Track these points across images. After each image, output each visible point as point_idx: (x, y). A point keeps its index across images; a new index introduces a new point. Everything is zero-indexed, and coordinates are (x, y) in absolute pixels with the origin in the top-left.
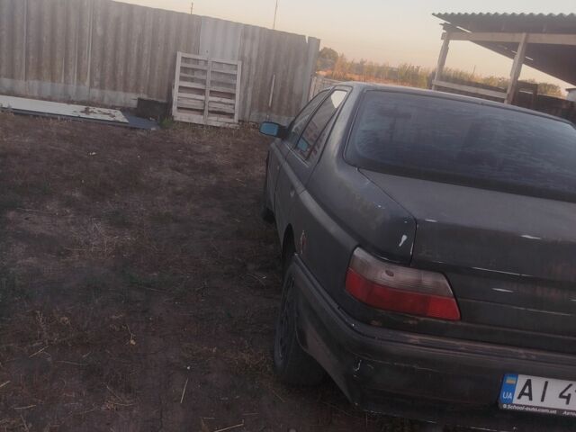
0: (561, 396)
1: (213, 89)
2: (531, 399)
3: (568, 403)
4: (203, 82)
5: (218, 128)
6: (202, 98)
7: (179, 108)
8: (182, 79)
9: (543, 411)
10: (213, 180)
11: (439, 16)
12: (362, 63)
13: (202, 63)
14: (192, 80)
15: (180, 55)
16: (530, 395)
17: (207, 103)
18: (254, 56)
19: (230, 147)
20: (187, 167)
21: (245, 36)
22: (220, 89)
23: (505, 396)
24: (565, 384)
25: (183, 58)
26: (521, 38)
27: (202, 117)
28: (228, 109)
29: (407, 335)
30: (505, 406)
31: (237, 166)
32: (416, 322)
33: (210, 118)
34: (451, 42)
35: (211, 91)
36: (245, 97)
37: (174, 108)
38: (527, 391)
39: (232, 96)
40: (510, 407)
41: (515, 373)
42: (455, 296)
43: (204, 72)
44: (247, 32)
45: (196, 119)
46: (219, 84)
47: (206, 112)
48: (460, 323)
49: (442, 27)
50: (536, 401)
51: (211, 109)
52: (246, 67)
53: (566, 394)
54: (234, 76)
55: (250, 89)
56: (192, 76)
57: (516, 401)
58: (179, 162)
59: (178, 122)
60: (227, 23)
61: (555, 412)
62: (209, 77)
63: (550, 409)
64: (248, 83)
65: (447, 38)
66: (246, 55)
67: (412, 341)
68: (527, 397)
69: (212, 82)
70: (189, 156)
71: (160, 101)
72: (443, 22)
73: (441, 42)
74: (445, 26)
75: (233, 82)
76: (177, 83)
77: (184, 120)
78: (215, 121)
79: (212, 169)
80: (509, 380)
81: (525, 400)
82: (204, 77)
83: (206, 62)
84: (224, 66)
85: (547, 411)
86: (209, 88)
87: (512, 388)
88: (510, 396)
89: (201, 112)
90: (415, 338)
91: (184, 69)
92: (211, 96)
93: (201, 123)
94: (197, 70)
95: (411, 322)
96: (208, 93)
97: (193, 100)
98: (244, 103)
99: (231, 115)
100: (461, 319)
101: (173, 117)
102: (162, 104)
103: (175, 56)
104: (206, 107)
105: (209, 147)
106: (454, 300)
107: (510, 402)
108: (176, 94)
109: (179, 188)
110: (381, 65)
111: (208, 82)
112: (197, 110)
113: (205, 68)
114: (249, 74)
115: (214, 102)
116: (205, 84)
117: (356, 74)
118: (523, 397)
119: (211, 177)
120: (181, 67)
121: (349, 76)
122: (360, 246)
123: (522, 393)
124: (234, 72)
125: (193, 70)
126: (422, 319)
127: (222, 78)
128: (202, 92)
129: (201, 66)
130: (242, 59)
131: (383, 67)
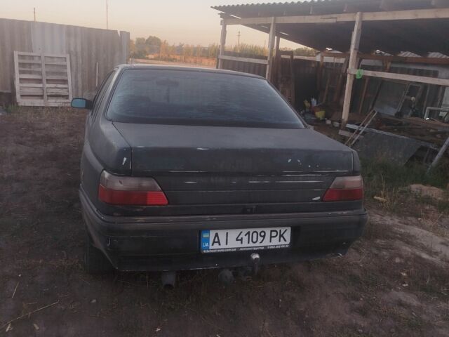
0: (237, 240)
1: (48, 78)
2: (220, 245)
3: (242, 243)
4: (40, 73)
5: (56, 107)
6: (41, 85)
7: (22, 96)
8: (21, 72)
9: (228, 250)
10: (50, 147)
11: (216, 8)
12: (181, 46)
13: (37, 58)
14: (30, 73)
15: (16, 54)
16: (219, 242)
17: (45, 90)
18: (79, 49)
19: (66, 121)
20: (29, 141)
21: (69, 34)
22: (55, 77)
23: (204, 245)
24: (238, 232)
25: (19, 55)
26: (271, 20)
27: (42, 101)
28: (63, 92)
29: (136, 218)
30: (205, 251)
31: (71, 135)
32: (142, 210)
33: (49, 101)
34: (227, 26)
35: (47, 80)
36: (77, 82)
37: (18, 96)
38: (216, 240)
39: (65, 82)
40: (208, 251)
41: (208, 230)
42: (163, 190)
43: (40, 65)
44: (70, 31)
45: (38, 102)
46: (53, 73)
47: (45, 97)
48: (168, 206)
49: (219, 16)
50: (223, 245)
51: (48, 94)
52: (73, 58)
53: (240, 238)
54: (65, 66)
55: (79, 75)
56: (29, 69)
57: (211, 247)
58: (22, 137)
59: (22, 106)
60: (52, 26)
61: (235, 250)
62: (44, 69)
63: (232, 249)
64: (77, 70)
65: (224, 24)
66: (72, 49)
67: (139, 221)
68: (217, 244)
69: (47, 72)
70: (32, 132)
71: (5, 91)
72: (220, 12)
73: (221, 27)
74: (222, 15)
75: (65, 71)
76: (18, 76)
77: (26, 105)
78: (53, 103)
79: (50, 139)
80: (205, 236)
81: (216, 246)
82: (40, 70)
83: (40, 57)
84: (56, 59)
85: (230, 250)
86: (45, 78)
87: (207, 240)
88: (207, 245)
89: (41, 96)
90: (141, 219)
91: (21, 65)
92: (47, 83)
93: (42, 105)
94: (33, 64)
95: (138, 210)
96: (44, 81)
97: (33, 88)
98: (76, 86)
99: (67, 97)
100: (169, 203)
101: (17, 103)
102: (7, 93)
103: (12, 55)
104: (45, 93)
105: (48, 123)
106: (162, 193)
107: (208, 248)
108: (17, 84)
109: (22, 157)
110: (196, 46)
111: (44, 72)
112: (38, 96)
113: (40, 62)
114: (77, 64)
115: (51, 88)
116: (41, 75)
117: (178, 55)
118: (215, 244)
119: (48, 145)
120: (19, 64)
121: (172, 56)
122: (104, 169)
123: (214, 242)
124: (64, 63)
125: (30, 64)
126: (145, 207)
127: (54, 69)
128: (40, 81)
129: (36, 61)
130: (69, 52)
131: (197, 48)
